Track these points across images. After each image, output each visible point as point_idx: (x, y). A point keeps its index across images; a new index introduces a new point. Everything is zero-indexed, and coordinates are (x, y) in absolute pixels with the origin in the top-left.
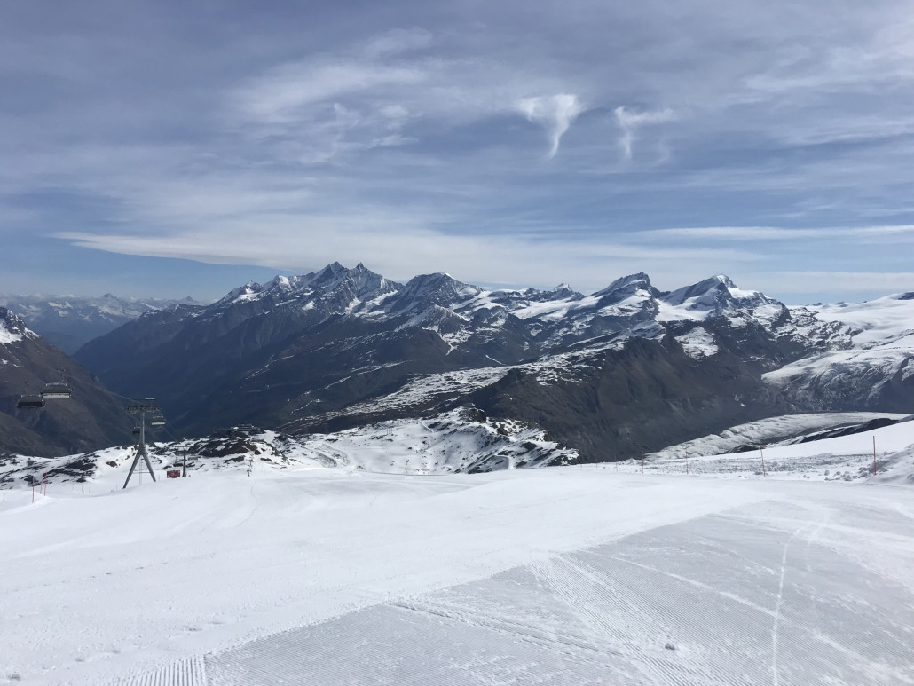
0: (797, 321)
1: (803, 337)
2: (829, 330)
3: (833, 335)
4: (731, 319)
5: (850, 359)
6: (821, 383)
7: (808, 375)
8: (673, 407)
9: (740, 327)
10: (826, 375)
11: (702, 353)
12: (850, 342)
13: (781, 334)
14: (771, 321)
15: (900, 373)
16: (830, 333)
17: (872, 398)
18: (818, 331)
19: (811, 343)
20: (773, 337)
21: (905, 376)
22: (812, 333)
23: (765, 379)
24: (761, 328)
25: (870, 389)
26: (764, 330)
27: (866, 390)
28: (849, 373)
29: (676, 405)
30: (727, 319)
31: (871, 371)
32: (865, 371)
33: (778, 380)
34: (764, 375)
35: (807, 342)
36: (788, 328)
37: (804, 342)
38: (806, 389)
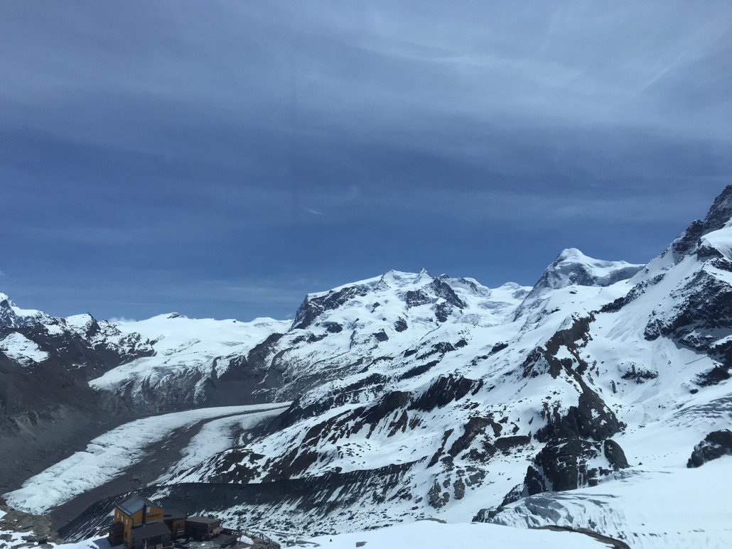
0: (106, 331)
1: (116, 346)
2: (133, 340)
3: (137, 344)
4: (47, 327)
5: (165, 363)
6: (151, 386)
7: (136, 379)
8: (20, 424)
9: (58, 334)
10: (154, 378)
11: (31, 360)
12: (153, 350)
13: (97, 342)
14: (84, 330)
15: (214, 372)
16: (135, 343)
17: (199, 396)
18: (126, 340)
19: (123, 351)
20: (90, 345)
21: (219, 374)
22: (122, 342)
23: (93, 386)
24: (78, 336)
25: (194, 388)
26: (81, 338)
27: (191, 388)
28: (173, 375)
29: (22, 420)
30: (43, 326)
31: (190, 372)
32: (185, 371)
33: (108, 386)
34: (91, 383)
35: (120, 350)
36: (99, 337)
37: (117, 350)
38: (139, 392)
